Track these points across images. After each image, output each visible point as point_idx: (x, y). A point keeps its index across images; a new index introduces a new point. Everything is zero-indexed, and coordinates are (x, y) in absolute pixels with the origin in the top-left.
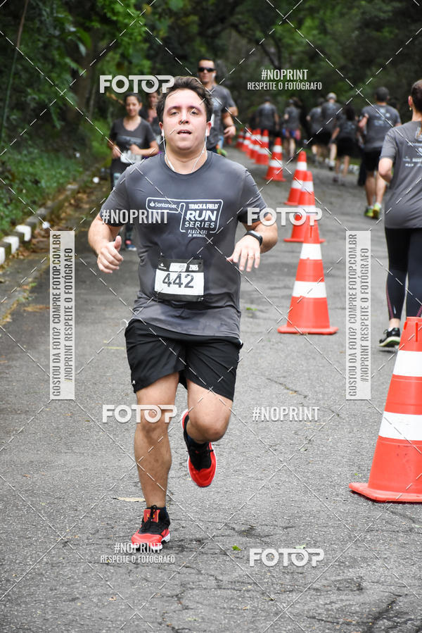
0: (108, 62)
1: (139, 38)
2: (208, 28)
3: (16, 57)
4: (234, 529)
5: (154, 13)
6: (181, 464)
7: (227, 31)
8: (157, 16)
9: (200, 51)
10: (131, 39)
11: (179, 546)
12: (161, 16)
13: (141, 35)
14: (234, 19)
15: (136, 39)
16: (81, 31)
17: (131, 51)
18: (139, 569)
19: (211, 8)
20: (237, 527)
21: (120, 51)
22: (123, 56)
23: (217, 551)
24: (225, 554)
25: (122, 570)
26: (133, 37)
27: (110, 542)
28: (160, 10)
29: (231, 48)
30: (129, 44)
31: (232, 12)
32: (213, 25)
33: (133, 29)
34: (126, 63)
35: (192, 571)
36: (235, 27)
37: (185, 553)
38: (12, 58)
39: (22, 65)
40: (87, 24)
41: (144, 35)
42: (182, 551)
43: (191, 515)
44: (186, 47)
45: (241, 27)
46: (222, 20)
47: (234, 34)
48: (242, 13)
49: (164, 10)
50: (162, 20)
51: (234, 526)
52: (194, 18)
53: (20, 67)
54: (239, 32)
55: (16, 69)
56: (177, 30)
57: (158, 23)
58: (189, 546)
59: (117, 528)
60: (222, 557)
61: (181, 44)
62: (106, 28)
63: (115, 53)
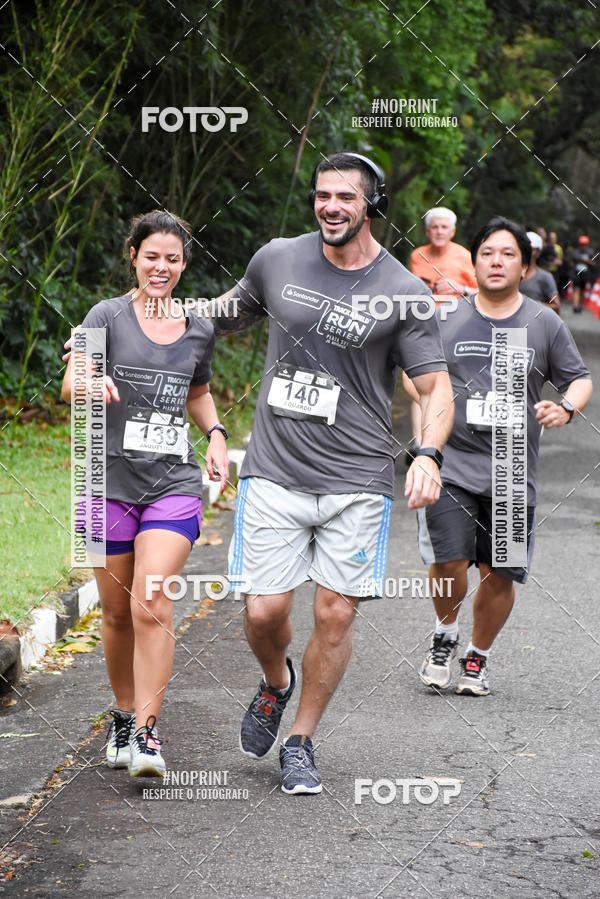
0: (411, 191)
1: (455, 159)
2: (546, 146)
3: (293, 184)
4: (583, 827)
5: (476, 126)
6: (508, 733)
7: (572, 150)
8: (479, 131)
9: (534, 176)
10: (444, 160)
11: (508, 848)
12: (485, 130)
13: (457, 155)
14: (581, 134)
15: (450, 161)
16: (380, 150)
17: (443, 176)
18: (453, 877)
19: (550, 120)
20: (588, 825)
21: (429, 176)
22: (433, 183)
23: (561, 857)
24: (572, 862)
25: (431, 878)
26: (447, 158)
27: (414, 837)
28: (484, 122)
29: (576, 172)
30: (441, 167)
31: (579, 125)
32: (552, 142)
33: (447, 147)
34: (436, 192)
35: (527, 883)
36: (583, 144)
37: (515, 857)
38: (289, 186)
39: (300, 195)
40: (387, 141)
41: (462, 155)
42: (513, 855)
43: (523, 805)
44: (515, 171)
45: (591, 145)
46: (565, 135)
47: (581, 153)
48: (593, 127)
49: (489, 122)
50: (487, 135)
51: (584, 823)
52: (529, 133)
53: (297, 198)
54: (588, 150)
55: (293, 199)
56: (505, 149)
57: (480, 140)
58: (521, 848)
59: (421, 819)
60: (568, 866)
61: (509, 167)
62: (412, 146)
63: (422, 178)
